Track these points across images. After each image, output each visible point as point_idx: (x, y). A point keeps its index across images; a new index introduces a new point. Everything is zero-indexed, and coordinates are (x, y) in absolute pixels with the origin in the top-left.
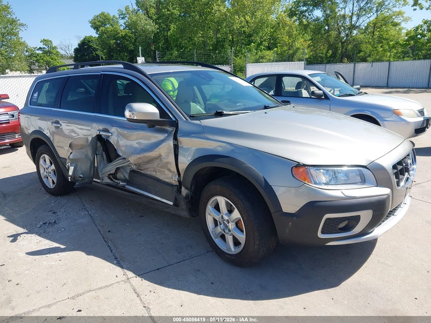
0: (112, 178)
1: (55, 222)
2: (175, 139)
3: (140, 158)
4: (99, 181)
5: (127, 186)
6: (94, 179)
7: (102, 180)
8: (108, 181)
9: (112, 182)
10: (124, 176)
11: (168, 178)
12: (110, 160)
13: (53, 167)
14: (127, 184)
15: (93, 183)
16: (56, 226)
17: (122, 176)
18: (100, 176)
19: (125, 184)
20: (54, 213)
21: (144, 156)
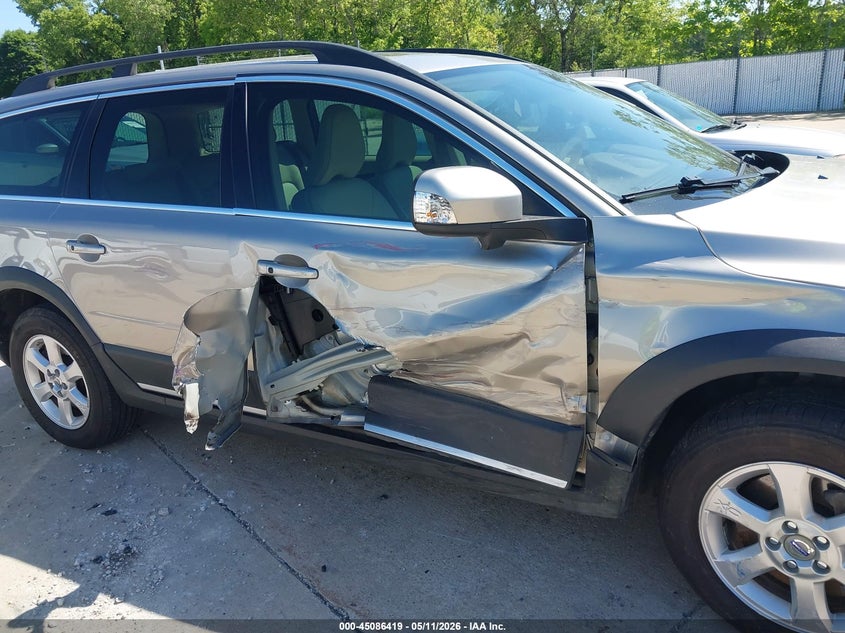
0: (308, 401)
1: (128, 549)
2: (590, 278)
3: (433, 344)
4: (262, 412)
5: (368, 428)
6: (246, 408)
7: (276, 409)
8: (298, 412)
9: (314, 416)
10: (347, 394)
11: (545, 404)
12: (296, 351)
13: (75, 370)
14: (368, 421)
15: (244, 419)
16: (138, 564)
17: (341, 396)
18: (265, 398)
19: (361, 419)
20: (108, 513)
21: (453, 339)
